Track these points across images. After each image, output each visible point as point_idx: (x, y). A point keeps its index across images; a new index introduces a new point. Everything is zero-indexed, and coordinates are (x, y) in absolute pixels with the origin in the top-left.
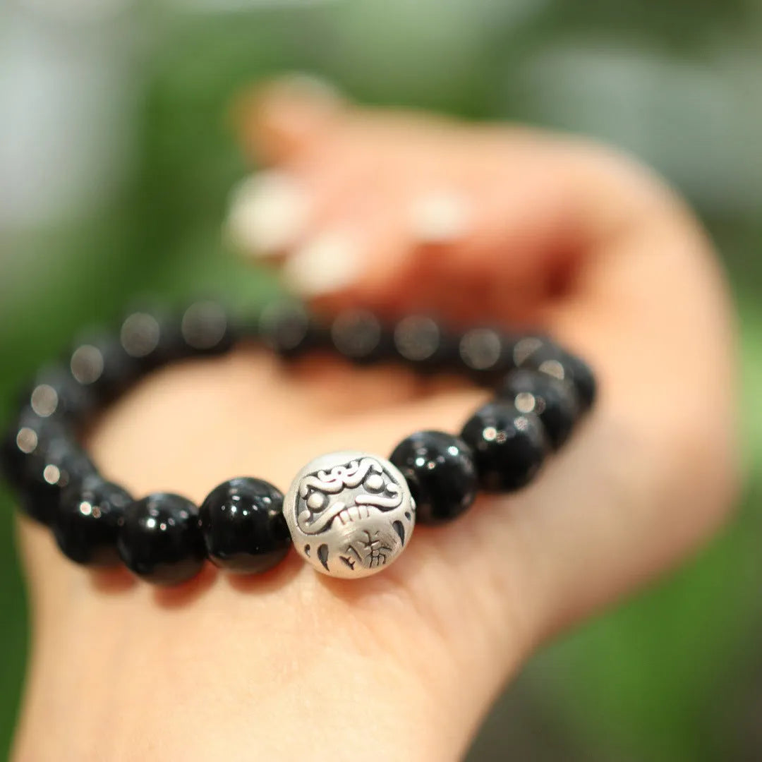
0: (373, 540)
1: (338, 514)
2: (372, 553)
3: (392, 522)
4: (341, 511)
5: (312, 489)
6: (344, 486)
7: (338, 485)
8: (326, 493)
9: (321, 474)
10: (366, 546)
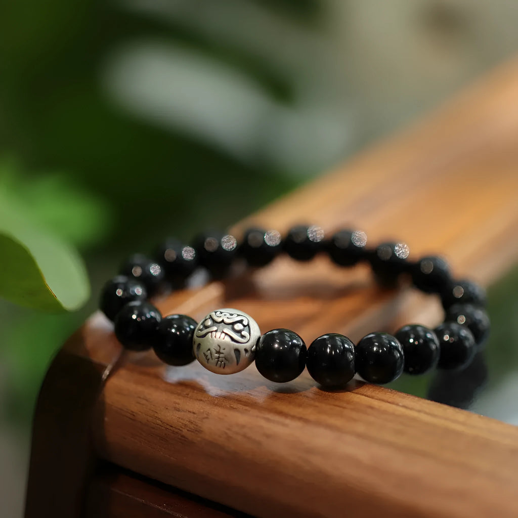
0: (221, 351)
1: (212, 332)
2: (218, 359)
3: (235, 348)
6: (223, 321)
7: (220, 320)
8: (214, 322)
9: (218, 313)
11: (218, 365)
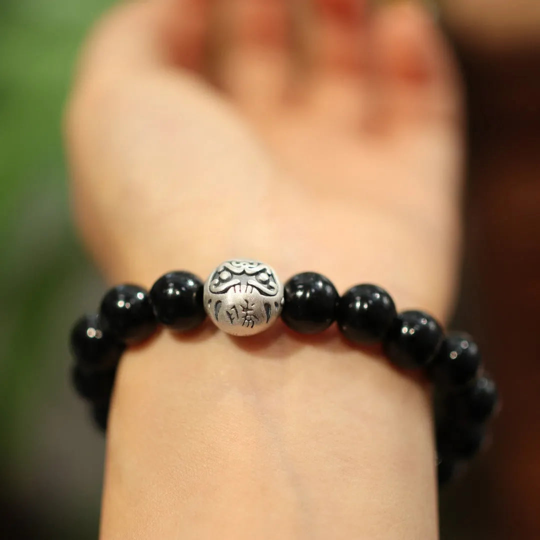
0: (249, 307)
1: (234, 286)
2: (245, 317)
3: (264, 302)
4: (237, 284)
5: (226, 269)
6: (244, 272)
7: (239, 271)
8: (232, 273)
9: (234, 263)
10: (243, 311)
11: (246, 324)
